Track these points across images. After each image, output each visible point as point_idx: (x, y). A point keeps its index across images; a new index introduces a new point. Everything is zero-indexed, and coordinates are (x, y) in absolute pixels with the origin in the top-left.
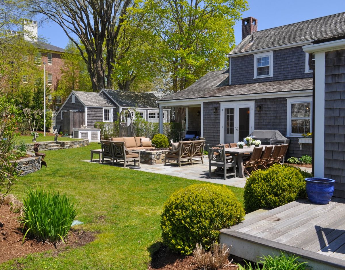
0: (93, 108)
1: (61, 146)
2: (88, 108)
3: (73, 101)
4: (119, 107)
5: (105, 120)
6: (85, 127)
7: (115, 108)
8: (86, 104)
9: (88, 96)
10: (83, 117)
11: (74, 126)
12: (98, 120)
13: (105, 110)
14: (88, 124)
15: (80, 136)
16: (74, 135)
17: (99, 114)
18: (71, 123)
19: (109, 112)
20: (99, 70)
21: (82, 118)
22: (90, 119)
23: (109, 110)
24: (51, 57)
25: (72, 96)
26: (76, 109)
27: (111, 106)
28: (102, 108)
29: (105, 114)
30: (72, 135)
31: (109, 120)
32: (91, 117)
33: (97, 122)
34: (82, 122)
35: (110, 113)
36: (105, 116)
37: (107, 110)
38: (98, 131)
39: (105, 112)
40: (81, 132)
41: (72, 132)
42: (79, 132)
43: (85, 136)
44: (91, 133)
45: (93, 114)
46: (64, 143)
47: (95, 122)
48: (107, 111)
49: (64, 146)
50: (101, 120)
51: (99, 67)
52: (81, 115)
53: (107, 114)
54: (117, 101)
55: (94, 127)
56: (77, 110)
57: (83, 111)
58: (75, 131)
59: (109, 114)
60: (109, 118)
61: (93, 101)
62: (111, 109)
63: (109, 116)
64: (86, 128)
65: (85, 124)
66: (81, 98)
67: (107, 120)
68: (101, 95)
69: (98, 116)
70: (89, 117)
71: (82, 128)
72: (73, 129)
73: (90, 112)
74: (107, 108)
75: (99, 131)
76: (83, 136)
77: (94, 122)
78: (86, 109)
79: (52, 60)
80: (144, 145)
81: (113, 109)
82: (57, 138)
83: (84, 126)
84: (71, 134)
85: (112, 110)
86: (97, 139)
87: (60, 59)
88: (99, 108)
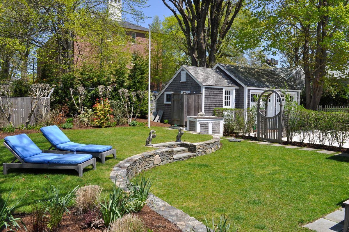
0: (211, 88)
1: (190, 151)
2: (206, 88)
3: (183, 79)
4: (243, 88)
5: (225, 105)
6: (202, 115)
7: (238, 88)
8: (203, 83)
9: (202, 73)
10: (200, 101)
11: (189, 113)
12: (217, 106)
13: (225, 91)
14: (205, 111)
15: (199, 129)
16: (190, 126)
17: (218, 97)
18: (185, 109)
19: (230, 94)
21: (198, 103)
22: (208, 103)
23: (230, 92)
24: (135, 37)
25: (182, 72)
26: (188, 90)
27: (232, 85)
28: (222, 89)
29: (225, 97)
30: (186, 126)
31: (230, 105)
32: (209, 101)
33: (217, 108)
34: (199, 108)
35: (231, 96)
36: (225, 99)
37: (227, 91)
38: (220, 121)
39: (225, 94)
40: (200, 122)
41: (186, 122)
42: (198, 122)
43: (205, 128)
44: (212, 123)
45: (212, 97)
46: (195, 146)
47: (215, 108)
48: (228, 93)
49: (195, 152)
50: (220, 106)
51: (201, 39)
52: (197, 98)
53: (227, 97)
54: (240, 79)
55: (213, 115)
56: (189, 92)
57: (199, 92)
58: (190, 122)
60: (230, 102)
61: (210, 79)
62: (232, 90)
63: (230, 100)
64: (204, 116)
65: (201, 111)
66: (195, 75)
67: (227, 105)
68: (216, 71)
69: (218, 99)
70: (206, 101)
71: (199, 116)
72: (188, 118)
73: (209, 94)
74: (228, 89)
75: (222, 121)
76: (203, 128)
77: (212, 108)
78: (203, 91)
79: (136, 39)
81: (235, 89)
83: (201, 113)
84: (184, 125)
85: (234, 91)
86: (219, 132)
87: (144, 39)
88: (219, 89)
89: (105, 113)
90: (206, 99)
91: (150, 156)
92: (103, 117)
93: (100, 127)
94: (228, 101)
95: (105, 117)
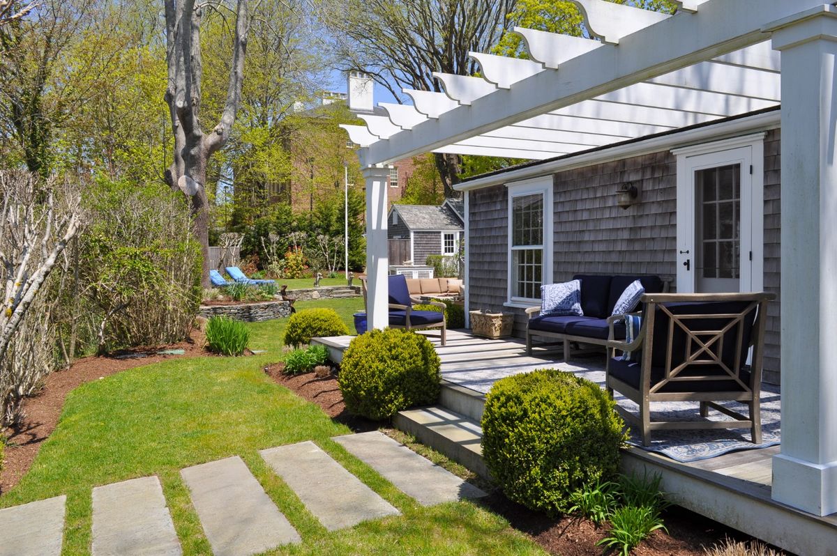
0: (423, 232)
1: (356, 293)
2: (414, 232)
3: (395, 221)
5: (446, 252)
6: (410, 264)
8: (411, 226)
9: (418, 213)
10: (407, 248)
11: (392, 262)
12: (433, 253)
13: (445, 235)
14: (415, 259)
17: (433, 242)
19: (452, 239)
20: (453, 164)
21: (405, 249)
22: (419, 250)
23: (452, 235)
25: (394, 213)
26: (399, 235)
27: (456, 227)
28: (440, 232)
29: (446, 242)
31: (453, 251)
32: (421, 248)
33: (431, 255)
34: (406, 256)
35: (454, 241)
36: (446, 245)
37: (449, 235)
38: (429, 270)
39: (445, 239)
40: (401, 271)
42: (398, 272)
44: (417, 273)
45: (424, 242)
47: (428, 255)
48: (449, 237)
50: (437, 253)
52: (403, 244)
53: (449, 242)
55: (426, 264)
56: (400, 237)
57: (408, 237)
58: (392, 271)
59: (452, 242)
60: (453, 248)
61: (426, 220)
62: (456, 233)
64: (413, 265)
65: (410, 259)
66: (405, 217)
67: (449, 252)
68: (442, 210)
69: (433, 245)
70: (416, 248)
71: (405, 265)
73: (419, 239)
74: (449, 232)
75: (432, 271)
77: (425, 255)
78: (412, 235)
80: (450, 290)
81: (460, 232)
82: (351, 281)
83: (408, 262)
85: (458, 234)
88: (434, 232)
89: (297, 263)
90: (416, 245)
91: (308, 291)
92: (294, 267)
93: (292, 278)
94: (451, 247)
95: (297, 267)
